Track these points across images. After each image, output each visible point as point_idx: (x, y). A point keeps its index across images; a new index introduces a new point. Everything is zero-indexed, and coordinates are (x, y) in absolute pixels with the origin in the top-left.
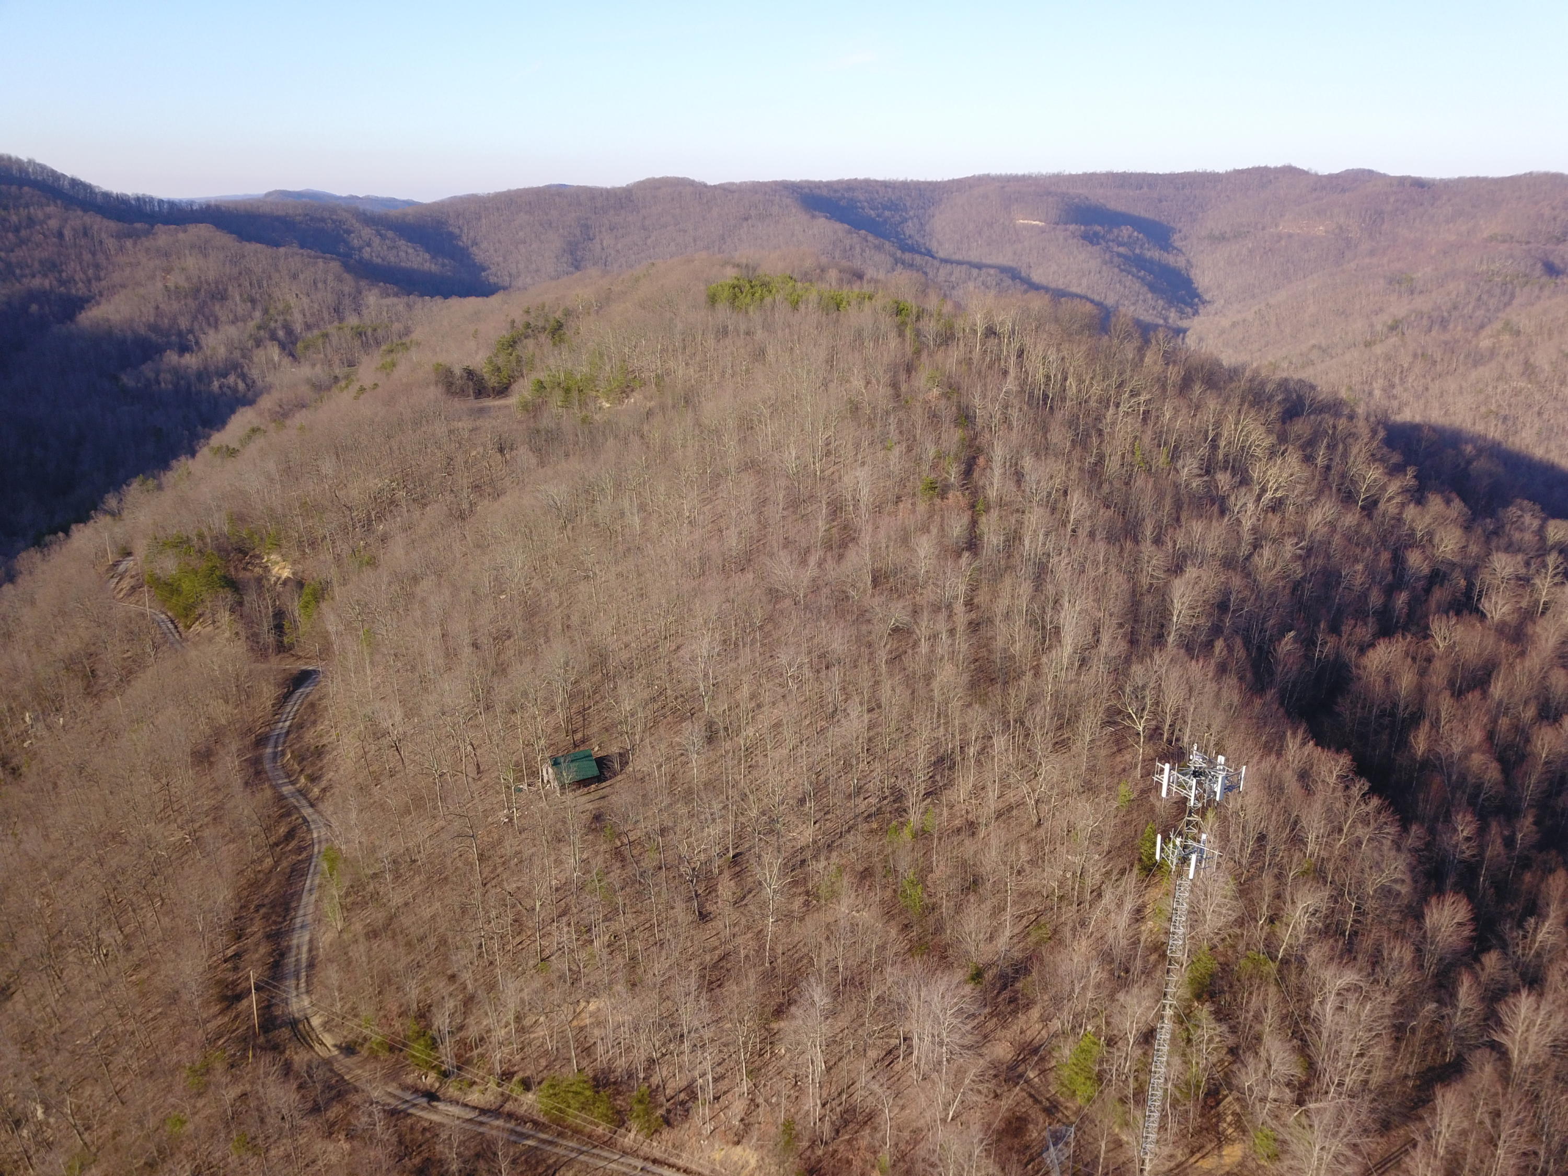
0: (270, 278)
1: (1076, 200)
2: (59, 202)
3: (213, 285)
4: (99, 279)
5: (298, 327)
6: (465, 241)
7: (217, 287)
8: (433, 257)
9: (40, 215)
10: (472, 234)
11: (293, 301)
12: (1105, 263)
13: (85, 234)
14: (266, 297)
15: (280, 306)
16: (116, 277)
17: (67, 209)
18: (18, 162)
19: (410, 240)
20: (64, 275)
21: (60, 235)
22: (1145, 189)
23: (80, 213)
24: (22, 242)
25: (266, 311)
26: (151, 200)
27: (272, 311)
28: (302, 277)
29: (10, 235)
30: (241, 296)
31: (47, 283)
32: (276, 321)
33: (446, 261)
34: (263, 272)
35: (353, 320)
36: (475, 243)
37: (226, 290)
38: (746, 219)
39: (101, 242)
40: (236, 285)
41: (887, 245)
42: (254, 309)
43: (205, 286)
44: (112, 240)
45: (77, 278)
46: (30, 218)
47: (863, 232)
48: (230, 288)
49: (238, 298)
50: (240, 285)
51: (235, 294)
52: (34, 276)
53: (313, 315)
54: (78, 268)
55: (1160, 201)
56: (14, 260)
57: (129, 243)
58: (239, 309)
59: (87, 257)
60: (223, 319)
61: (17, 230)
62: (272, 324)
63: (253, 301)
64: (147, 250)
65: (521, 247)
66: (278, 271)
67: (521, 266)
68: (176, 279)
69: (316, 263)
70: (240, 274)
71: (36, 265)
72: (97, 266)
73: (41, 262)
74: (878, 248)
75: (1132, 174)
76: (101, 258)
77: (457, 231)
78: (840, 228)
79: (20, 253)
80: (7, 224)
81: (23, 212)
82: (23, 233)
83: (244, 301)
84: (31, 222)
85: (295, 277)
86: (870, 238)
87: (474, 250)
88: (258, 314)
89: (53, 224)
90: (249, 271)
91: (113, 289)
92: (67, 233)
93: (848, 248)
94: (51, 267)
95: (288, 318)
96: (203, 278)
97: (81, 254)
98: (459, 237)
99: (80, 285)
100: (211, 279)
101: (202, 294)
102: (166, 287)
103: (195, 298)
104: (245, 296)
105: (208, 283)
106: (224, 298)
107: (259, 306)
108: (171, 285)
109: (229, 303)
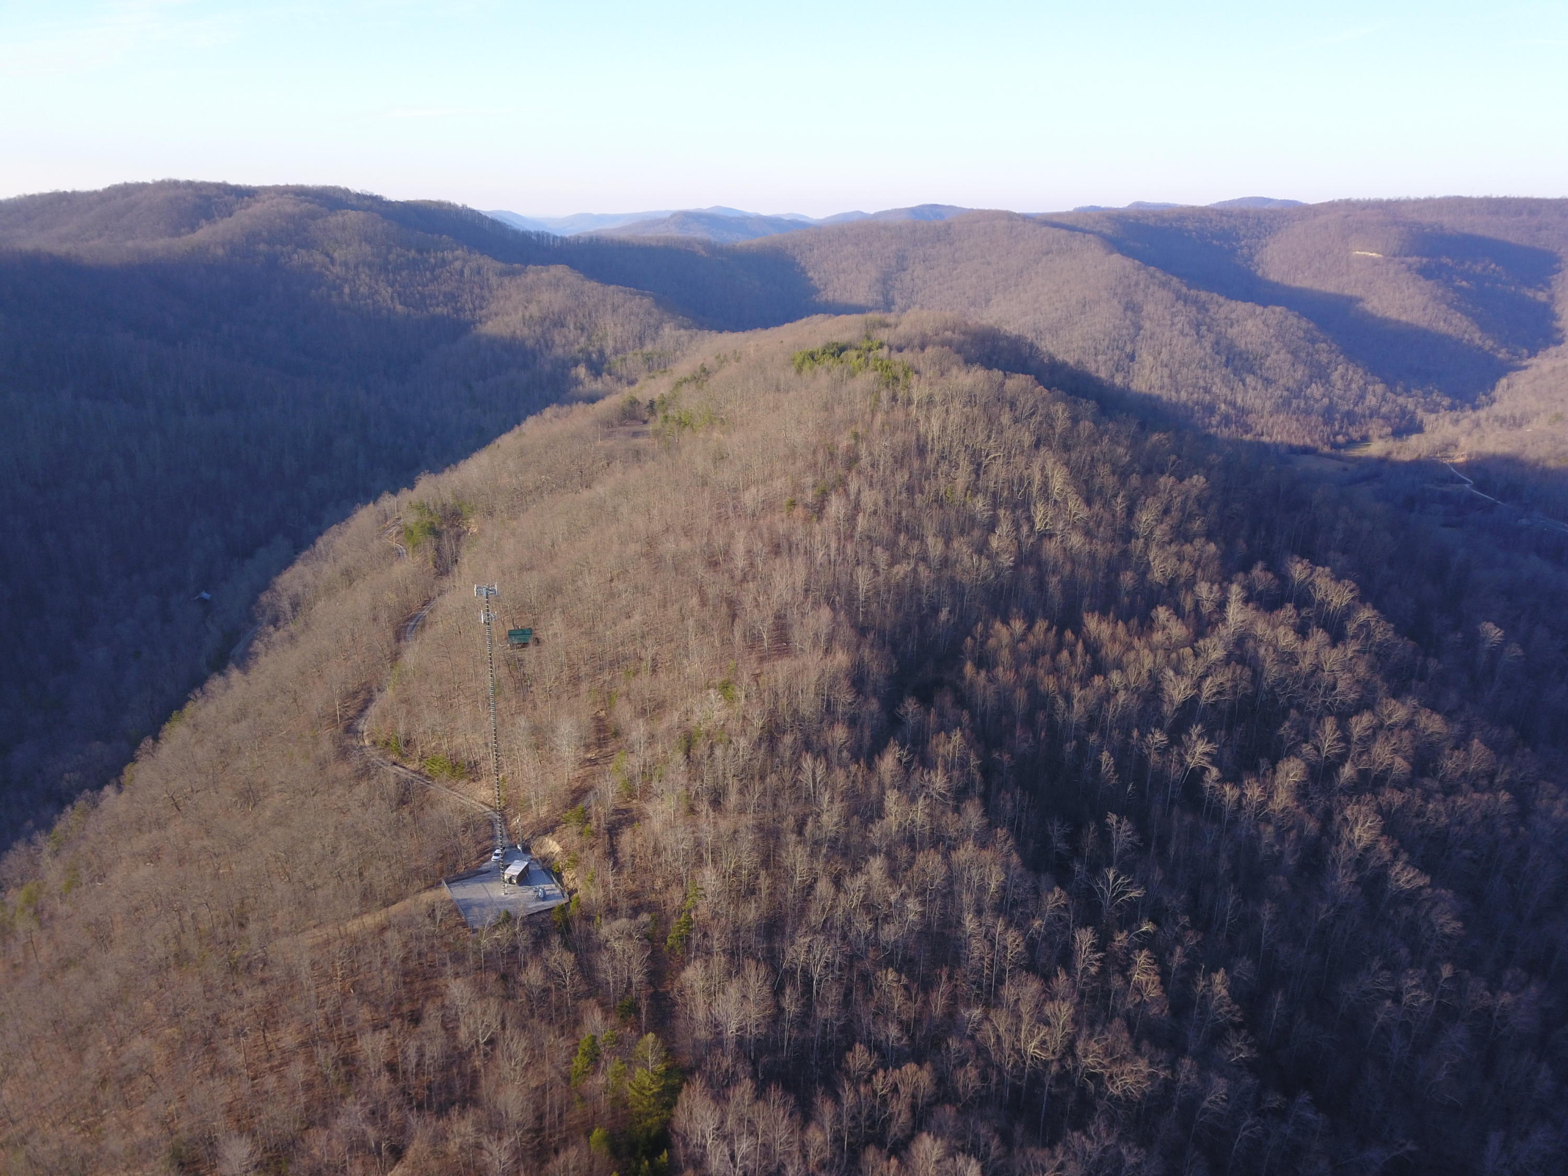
0: (598, 310)
1: (1428, 230)
2: (465, 247)
3: (556, 316)
4: (482, 308)
5: (608, 352)
7: (559, 317)
9: (450, 257)
11: (610, 330)
12: (1435, 298)
13: (479, 273)
14: (592, 326)
15: (601, 334)
16: (493, 307)
17: (470, 252)
18: (455, 206)
20: (459, 304)
21: (462, 273)
22: (1525, 216)
23: (478, 256)
24: (435, 279)
25: (589, 338)
26: (548, 235)
27: (593, 338)
28: (621, 310)
29: (428, 273)
30: (575, 324)
31: (445, 313)
32: (594, 346)
34: (595, 306)
35: (649, 348)
37: (565, 319)
38: (1047, 253)
39: (488, 279)
40: (573, 315)
41: (1175, 281)
43: (551, 316)
44: (495, 278)
45: (467, 308)
46: (443, 259)
47: (1152, 269)
48: (569, 318)
49: (572, 326)
50: (576, 315)
51: (570, 321)
52: (438, 305)
53: (622, 342)
54: (469, 299)
55: (1539, 229)
56: (427, 293)
57: (506, 280)
59: (477, 290)
60: (558, 342)
61: (432, 271)
62: (591, 348)
63: (583, 329)
64: (518, 286)
66: (605, 305)
68: (534, 310)
69: (634, 299)
70: (578, 306)
71: (441, 298)
72: (483, 298)
73: (445, 294)
74: (1164, 285)
75: (1514, 199)
76: (486, 293)
78: (1129, 264)
79: (431, 287)
80: (427, 265)
81: (440, 255)
82: (437, 272)
83: (576, 328)
84: (444, 262)
85: (616, 310)
86: (1159, 274)
88: (583, 340)
89: (458, 264)
90: (585, 305)
91: (488, 317)
92: (467, 272)
93: (1133, 283)
94: (451, 297)
95: (604, 343)
96: (551, 310)
97: (473, 288)
99: (468, 312)
100: (556, 310)
101: (547, 322)
102: (523, 316)
103: (542, 326)
104: (578, 325)
105: (554, 314)
106: (562, 326)
107: (586, 334)
108: (527, 315)
109: (565, 330)
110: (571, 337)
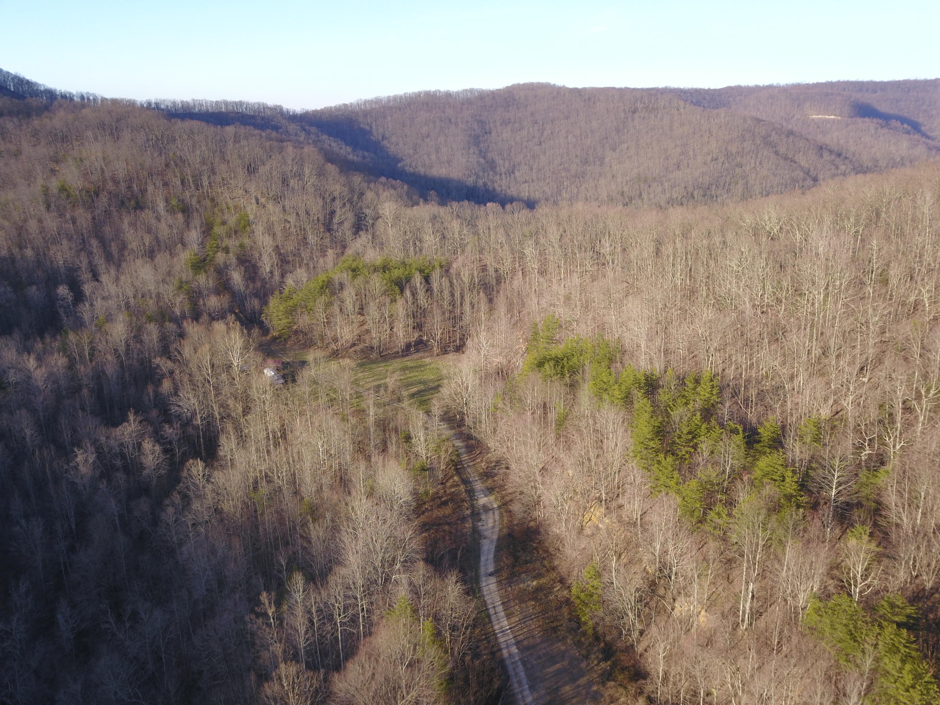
0: (213, 172)
3: (123, 186)
5: (266, 263)
6: (376, 135)
7: (129, 188)
8: (354, 151)
10: (381, 130)
11: (251, 210)
14: (208, 203)
15: (232, 220)
19: (330, 134)
27: (218, 230)
28: (263, 170)
30: (167, 201)
32: (227, 250)
33: (366, 154)
34: (203, 163)
36: (384, 138)
37: (143, 192)
40: (159, 183)
42: (187, 224)
43: (110, 186)
48: (150, 188)
49: (161, 206)
50: (166, 184)
53: (287, 234)
58: (163, 226)
60: (134, 245)
62: (220, 257)
63: (186, 210)
64: (35, 134)
65: (427, 140)
66: (223, 159)
67: (433, 157)
69: (281, 150)
70: (167, 165)
77: (367, 128)
83: (171, 211)
85: (251, 170)
87: (385, 143)
88: (194, 236)
90: (181, 162)
95: (247, 241)
96: (108, 174)
98: (370, 132)
100: (121, 174)
101: (103, 201)
102: (46, 191)
103: (90, 206)
104: (174, 202)
105: (116, 182)
106: (139, 207)
107: (196, 221)
108: (54, 184)
109: (147, 215)
110: (163, 230)
